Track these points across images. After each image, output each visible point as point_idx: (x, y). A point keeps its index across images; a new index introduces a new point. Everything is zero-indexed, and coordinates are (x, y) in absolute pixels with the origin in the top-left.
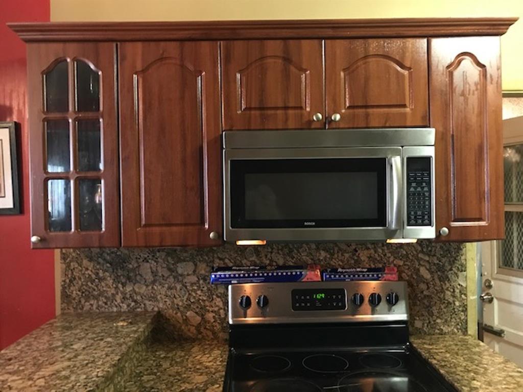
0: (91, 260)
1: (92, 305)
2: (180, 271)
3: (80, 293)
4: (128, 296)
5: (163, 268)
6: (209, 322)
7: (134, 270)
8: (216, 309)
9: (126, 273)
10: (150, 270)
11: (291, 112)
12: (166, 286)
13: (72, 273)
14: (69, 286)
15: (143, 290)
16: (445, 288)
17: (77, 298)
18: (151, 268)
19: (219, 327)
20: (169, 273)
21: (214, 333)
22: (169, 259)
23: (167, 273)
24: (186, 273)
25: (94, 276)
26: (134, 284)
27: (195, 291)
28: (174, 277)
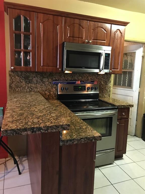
0: (18, 77)
1: (19, 90)
2: (44, 81)
3: (15, 86)
4: (29, 87)
5: (39, 79)
6: (51, 94)
7: (31, 80)
8: (53, 91)
9: (29, 81)
10: (35, 80)
11: (80, 39)
12: (40, 84)
13: (13, 80)
14: (12, 84)
15: (34, 85)
16: (106, 86)
17: (14, 87)
18: (36, 80)
19: (54, 96)
20: (41, 81)
21: (53, 97)
22: (41, 77)
23: (40, 81)
24: (46, 81)
25: (19, 81)
26: (31, 84)
27: (48, 86)
28: (42, 82)
